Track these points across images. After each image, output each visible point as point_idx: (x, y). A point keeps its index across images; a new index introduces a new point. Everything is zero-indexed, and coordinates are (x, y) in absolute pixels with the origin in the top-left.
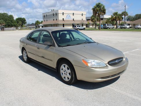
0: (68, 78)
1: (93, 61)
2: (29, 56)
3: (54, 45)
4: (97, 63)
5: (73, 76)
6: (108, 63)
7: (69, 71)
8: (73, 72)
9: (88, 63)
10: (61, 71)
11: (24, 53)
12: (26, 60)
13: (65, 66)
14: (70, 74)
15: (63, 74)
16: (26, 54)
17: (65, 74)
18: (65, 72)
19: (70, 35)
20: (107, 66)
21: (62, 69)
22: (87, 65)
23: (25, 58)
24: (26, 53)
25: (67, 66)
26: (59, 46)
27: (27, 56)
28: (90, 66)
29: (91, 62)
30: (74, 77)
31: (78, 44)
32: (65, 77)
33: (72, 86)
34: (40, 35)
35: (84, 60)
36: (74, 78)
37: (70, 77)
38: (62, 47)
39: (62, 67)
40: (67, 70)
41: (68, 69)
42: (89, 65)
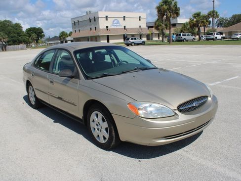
0: (105, 138)
1: (147, 105)
2: (38, 96)
3: (77, 77)
4: (157, 109)
5: (112, 134)
6: (179, 108)
7: (105, 125)
8: (112, 127)
9: (139, 109)
10: (92, 125)
11: (30, 91)
12: (33, 103)
13: (97, 115)
14: (106, 129)
15: (95, 129)
16: (33, 94)
17: (98, 130)
18: (99, 127)
19: (112, 55)
20: (176, 114)
21: (94, 121)
22: (137, 113)
23: (33, 100)
24: (33, 90)
25: (100, 115)
26: (87, 78)
27: (35, 96)
28: (143, 116)
29: (145, 108)
30: (114, 136)
31: (123, 73)
32: (98, 136)
33: (111, 152)
34: (55, 57)
35: (132, 104)
36: (114, 138)
37: (107, 136)
38: (92, 79)
39: (93, 116)
40: (101, 122)
41: (104, 121)
42: (141, 113)
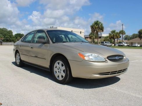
0: (62, 76)
1: (90, 54)
2: (22, 59)
3: (48, 43)
4: (95, 57)
5: (67, 73)
7: (64, 68)
8: (68, 68)
9: (85, 56)
10: (55, 70)
11: (17, 56)
13: (59, 63)
14: (64, 71)
15: (56, 72)
16: (19, 58)
17: (59, 72)
18: (59, 70)
20: (106, 60)
21: (56, 67)
22: (84, 58)
23: (18, 62)
24: (19, 56)
25: (61, 62)
28: (87, 60)
29: (89, 56)
30: (69, 74)
32: (58, 76)
33: (66, 86)
35: (81, 53)
36: (68, 76)
37: (64, 75)
39: (56, 64)
40: (61, 67)
41: (62, 65)
42: (86, 58)
